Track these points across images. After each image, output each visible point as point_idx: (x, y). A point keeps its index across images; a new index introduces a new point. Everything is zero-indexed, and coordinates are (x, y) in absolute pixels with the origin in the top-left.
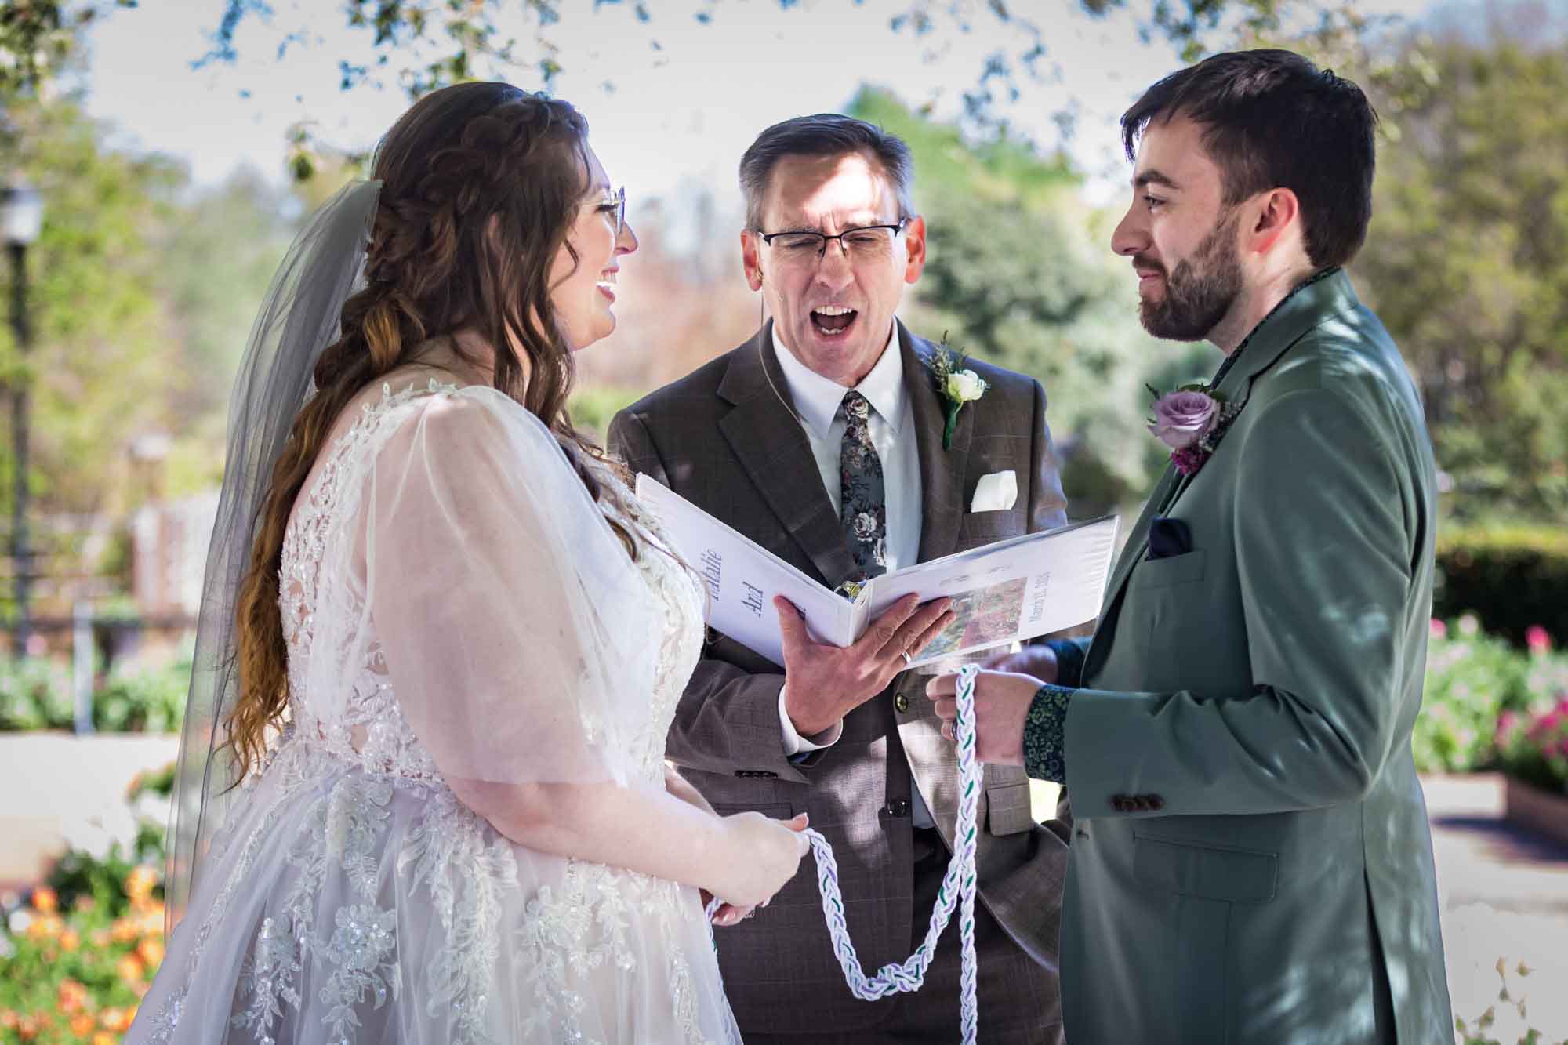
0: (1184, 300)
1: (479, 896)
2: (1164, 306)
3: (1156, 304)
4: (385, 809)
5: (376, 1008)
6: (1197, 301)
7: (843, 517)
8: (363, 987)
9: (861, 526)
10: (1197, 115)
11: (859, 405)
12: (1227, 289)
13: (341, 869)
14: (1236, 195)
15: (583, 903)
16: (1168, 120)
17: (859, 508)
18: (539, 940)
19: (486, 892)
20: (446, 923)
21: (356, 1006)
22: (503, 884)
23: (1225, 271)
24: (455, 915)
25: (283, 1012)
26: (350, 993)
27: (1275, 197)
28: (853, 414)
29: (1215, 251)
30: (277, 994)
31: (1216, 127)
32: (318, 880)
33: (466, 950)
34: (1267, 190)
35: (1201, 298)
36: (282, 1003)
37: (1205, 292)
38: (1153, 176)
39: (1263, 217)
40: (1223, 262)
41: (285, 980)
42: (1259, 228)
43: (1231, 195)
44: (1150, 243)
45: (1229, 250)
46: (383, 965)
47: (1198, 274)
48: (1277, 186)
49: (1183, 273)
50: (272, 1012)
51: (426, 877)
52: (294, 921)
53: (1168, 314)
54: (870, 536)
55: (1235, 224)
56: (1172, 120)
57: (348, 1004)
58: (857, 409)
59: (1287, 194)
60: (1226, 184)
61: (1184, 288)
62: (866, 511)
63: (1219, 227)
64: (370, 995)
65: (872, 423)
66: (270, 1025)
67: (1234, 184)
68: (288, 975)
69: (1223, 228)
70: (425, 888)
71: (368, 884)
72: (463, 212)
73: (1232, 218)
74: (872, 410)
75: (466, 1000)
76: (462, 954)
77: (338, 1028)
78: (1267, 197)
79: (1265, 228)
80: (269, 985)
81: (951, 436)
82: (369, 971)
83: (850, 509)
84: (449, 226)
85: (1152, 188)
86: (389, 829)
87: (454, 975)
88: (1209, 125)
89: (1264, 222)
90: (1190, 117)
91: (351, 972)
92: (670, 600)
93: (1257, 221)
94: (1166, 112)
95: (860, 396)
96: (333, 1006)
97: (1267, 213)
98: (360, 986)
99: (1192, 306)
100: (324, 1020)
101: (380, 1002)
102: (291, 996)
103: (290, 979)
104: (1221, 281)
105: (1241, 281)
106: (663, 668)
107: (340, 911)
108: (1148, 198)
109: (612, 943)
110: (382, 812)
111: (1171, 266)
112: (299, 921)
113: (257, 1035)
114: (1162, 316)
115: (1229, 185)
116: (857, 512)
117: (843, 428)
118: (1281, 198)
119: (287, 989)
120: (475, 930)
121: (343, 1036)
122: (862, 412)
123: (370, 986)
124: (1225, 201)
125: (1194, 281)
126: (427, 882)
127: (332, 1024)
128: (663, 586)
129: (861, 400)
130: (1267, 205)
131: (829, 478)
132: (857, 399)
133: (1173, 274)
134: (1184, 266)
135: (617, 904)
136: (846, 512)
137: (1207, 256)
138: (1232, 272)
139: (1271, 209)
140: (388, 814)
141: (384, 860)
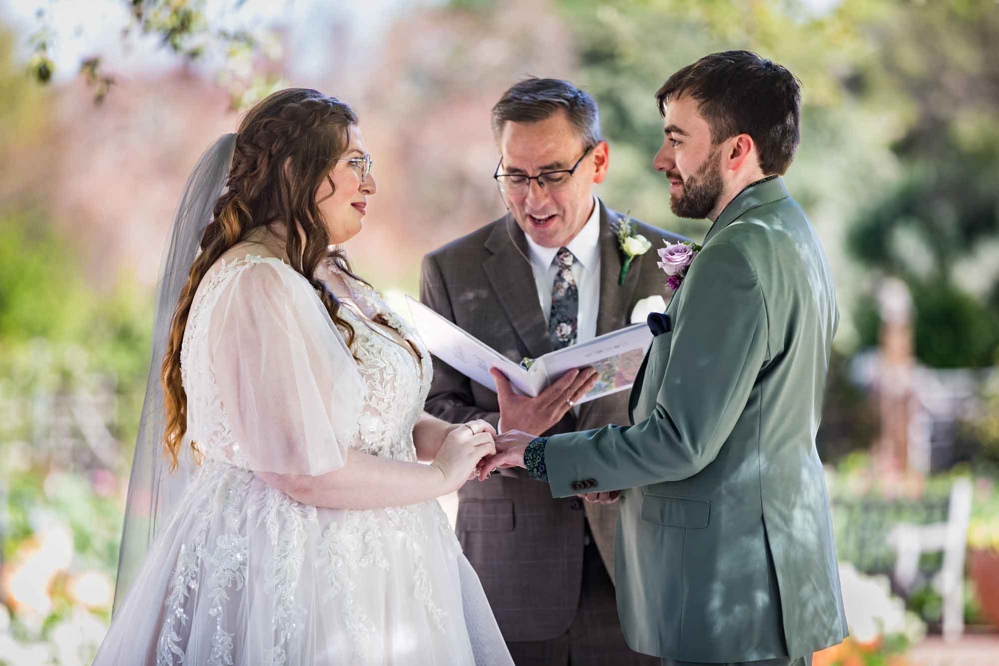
0: (692, 197)
1: (293, 528)
2: (683, 201)
3: (679, 199)
4: (247, 484)
5: (237, 590)
6: (699, 198)
7: (550, 326)
8: (230, 578)
9: (561, 331)
10: (695, 94)
11: (566, 256)
12: (715, 191)
13: (222, 515)
14: (719, 140)
15: (358, 531)
16: (679, 96)
17: (561, 320)
18: (330, 551)
19: (298, 526)
20: (274, 542)
21: (226, 588)
22: (308, 521)
23: (714, 180)
24: (279, 539)
25: (189, 593)
26: (223, 582)
27: (740, 139)
28: (562, 262)
29: (709, 170)
30: (186, 584)
31: (706, 101)
32: (209, 523)
33: (285, 557)
34: (736, 135)
35: (701, 196)
36: (189, 589)
37: (703, 193)
38: (673, 128)
39: (735, 151)
40: (713, 176)
41: (191, 576)
42: (732, 157)
43: (716, 140)
44: (674, 166)
45: (717, 169)
46: (242, 567)
47: (700, 183)
48: (741, 133)
49: (691, 183)
50: (183, 594)
51: (265, 518)
52: (197, 545)
53: (685, 204)
54: (567, 337)
55: (719, 155)
56: (681, 97)
57: (222, 588)
58: (565, 259)
59: (747, 137)
60: (713, 132)
61: (693, 190)
62: (565, 322)
63: (710, 157)
64: (235, 583)
65: (575, 268)
66: (182, 601)
67: (718, 133)
68: (193, 574)
69: (713, 158)
70: (263, 524)
71: (234, 523)
72: (274, 153)
73: (718, 151)
74: (575, 260)
75: (285, 584)
76: (283, 559)
77: (217, 600)
78: (735, 140)
79: (736, 156)
80: (183, 579)
81: (624, 276)
82: (234, 570)
83: (555, 321)
84: (265, 160)
85: (674, 135)
86: (247, 494)
87: (278, 571)
88: (702, 100)
89: (736, 153)
90: (692, 95)
91: (224, 570)
92: (386, 362)
93: (731, 152)
94: (677, 92)
95: (568, 251)
96: (214, 588)
97: (736, 148)
98: (229, 577)
99: (697, 200)
100: (209, 596)
101: (239, 587)
102: (194, 585)
103: (194, 576)
104: (711, 187)
105: (722, 186)
106: (387, 398)
107: (219, 537)
108: (672, 139)
109: (374, 553)
110: (245, 486)
111: (685, 178)
112: (199, 544)
113: (175, 607)
114: (682, 206)
115: (715, 133)
116: (559, 322)
117: (556, 270)
118: (744, 140)
119: (192, 581)
120: (290, 547)
121: (219, 605)
122: (568, 261)
123: (234, 578)
124: (713, 142)
125: (697, 187)
126: (265, 521)
127: (214, 598)
128: (382, 354)
129: (568, 253)
130: (736, 144)
131: (545, 301)
132: (566, 252)
133: (687, 182)
134: (692, 179)
135: (377, 533)
136: (552, 323)
137: (704, 172)
138: (717, 182)
139: (739, 146)
140: (248, 486)
141: (243, 511)
